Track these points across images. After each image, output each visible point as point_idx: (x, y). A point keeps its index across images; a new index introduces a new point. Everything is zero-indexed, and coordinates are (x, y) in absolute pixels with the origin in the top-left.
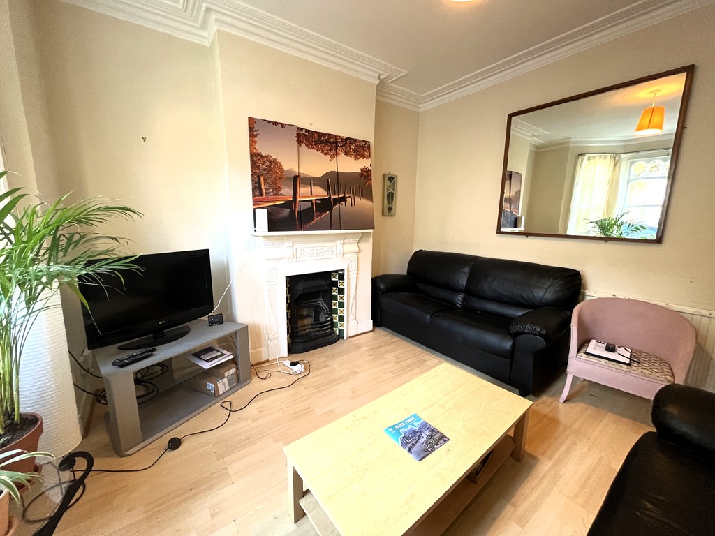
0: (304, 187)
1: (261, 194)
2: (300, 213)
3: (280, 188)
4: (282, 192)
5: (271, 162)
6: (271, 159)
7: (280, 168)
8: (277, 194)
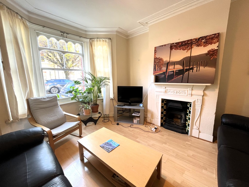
0: (171, 66)
1: (156, 71)
2: (168, 76)
3: (162, 68)
4: (162, 69)
5: (160, 60)
6: (160, 58)
7: (162, 61)
8: (160, 70)
